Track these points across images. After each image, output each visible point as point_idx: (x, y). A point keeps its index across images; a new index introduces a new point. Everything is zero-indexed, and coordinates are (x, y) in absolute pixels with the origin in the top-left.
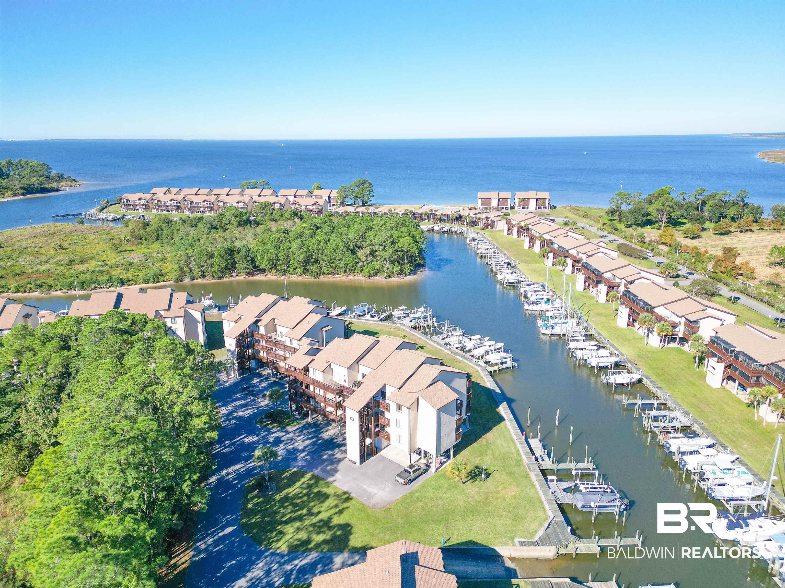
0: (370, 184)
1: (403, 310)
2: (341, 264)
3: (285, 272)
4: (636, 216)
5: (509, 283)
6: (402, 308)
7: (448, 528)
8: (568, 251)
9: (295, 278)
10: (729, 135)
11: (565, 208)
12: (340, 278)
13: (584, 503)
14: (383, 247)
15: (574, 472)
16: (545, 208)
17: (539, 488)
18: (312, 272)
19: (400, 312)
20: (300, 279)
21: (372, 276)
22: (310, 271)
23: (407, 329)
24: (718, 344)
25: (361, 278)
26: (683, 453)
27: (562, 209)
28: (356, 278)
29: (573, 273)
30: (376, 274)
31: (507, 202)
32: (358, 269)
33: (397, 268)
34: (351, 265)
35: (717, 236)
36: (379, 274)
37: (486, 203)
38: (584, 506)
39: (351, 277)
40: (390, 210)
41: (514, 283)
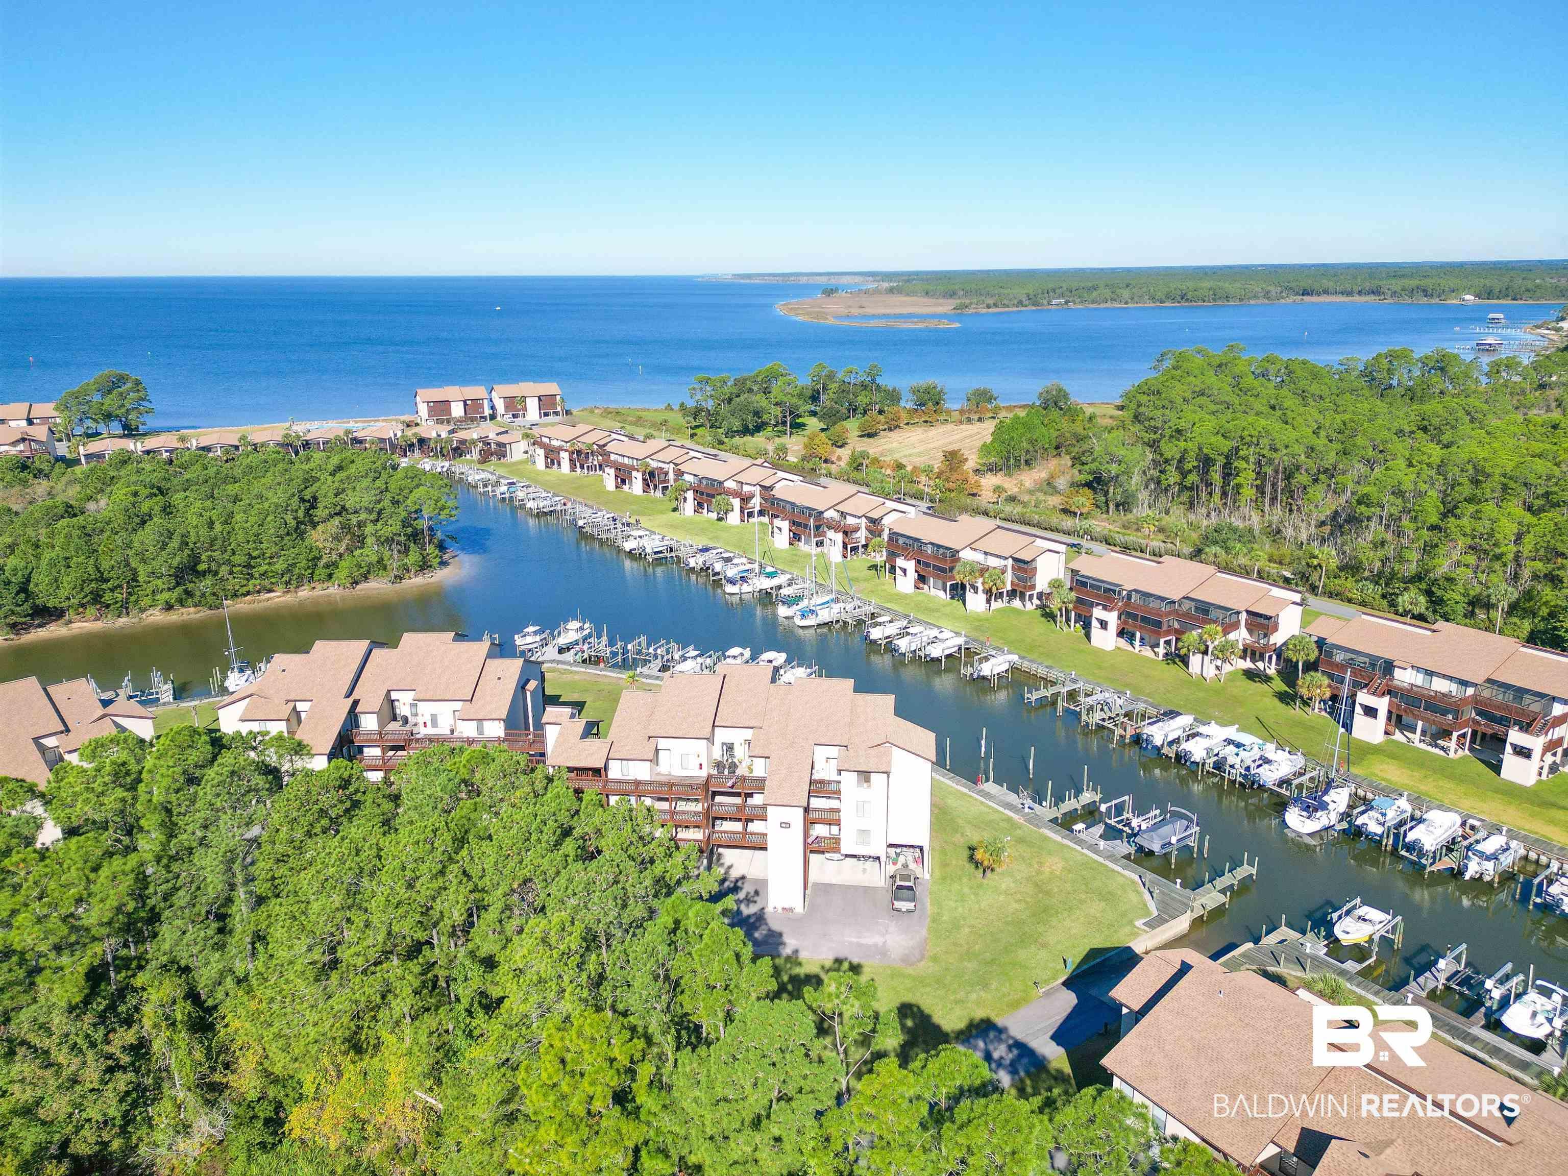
0: (138, 383)
1: (535, 633)
2: (280, 566)
3: (124, 608)
4: (744, 416)
5: (656, 553)
6: (531, 629)
7: (1044, 946)
8: (721, 483)
9: (156, 616)
10: (703, 277)
11: (592, 412)
12: (278, 598)
13: (1161, 843)
14: (374, 516)
15: (1103, 808)
16: (556, 413)
17: (1079, 848)
18: (203, 595)
19: (529, 639)
20: (174, 617)
21: (357, 583)
22: (198, 593)
23: (574, 669)
24: (1092, 586)
25: (331, 590)
26: (1177, 741)
27: (585, 413)
28: (318, 592)
29: (742, 521)
30: (366, 577)
31: (482, 406)
32: (321, 572)
33: (414, 557)
34: (304, 563)
35: (865, 439)
36: (371, 577)
37: (440, 409)
38: (1163, 846)
39: (304, 593)
40: (243, 438)
41: (661, 552)
